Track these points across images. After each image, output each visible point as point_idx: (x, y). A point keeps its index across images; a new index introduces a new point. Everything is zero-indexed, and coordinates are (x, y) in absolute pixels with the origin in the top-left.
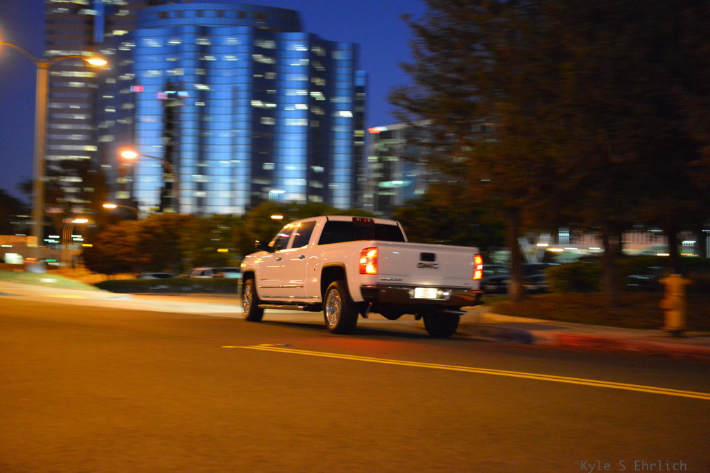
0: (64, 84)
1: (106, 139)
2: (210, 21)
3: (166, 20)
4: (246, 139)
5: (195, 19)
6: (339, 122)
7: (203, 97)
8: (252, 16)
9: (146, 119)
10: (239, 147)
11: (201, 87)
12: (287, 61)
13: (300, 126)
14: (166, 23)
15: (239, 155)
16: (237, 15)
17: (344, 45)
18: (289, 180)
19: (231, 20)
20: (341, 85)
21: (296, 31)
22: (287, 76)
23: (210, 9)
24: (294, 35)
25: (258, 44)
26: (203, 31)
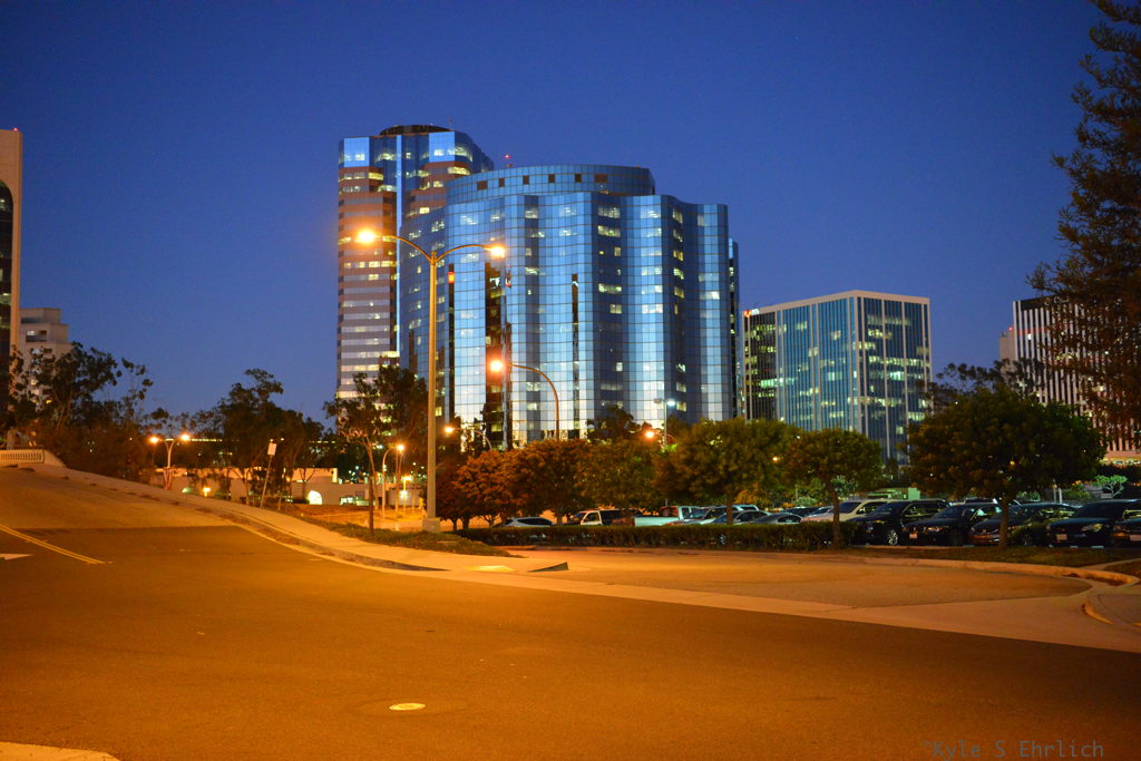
2: (539, 188)
3: (485, 191)
4: (591, 334)
5: (520, 188)
6: (709, 305)
7: (533, 282)
8: (592, 178)
9: (463, 315)
10: (582, 345)
11: (532, 271)
12: (636, 232)
13: (657, 314)
14: (485, 195)
15: (582, 355)
16: (572, 178)
17: (707, 209)
18: (645, 384)
19: (565, 186)
20: (708, 259)
21: (645, 193)
22: (636, 250)
23: (538, 174)
24: (643, 199)
25: (602, 212)
26: (532, 202)
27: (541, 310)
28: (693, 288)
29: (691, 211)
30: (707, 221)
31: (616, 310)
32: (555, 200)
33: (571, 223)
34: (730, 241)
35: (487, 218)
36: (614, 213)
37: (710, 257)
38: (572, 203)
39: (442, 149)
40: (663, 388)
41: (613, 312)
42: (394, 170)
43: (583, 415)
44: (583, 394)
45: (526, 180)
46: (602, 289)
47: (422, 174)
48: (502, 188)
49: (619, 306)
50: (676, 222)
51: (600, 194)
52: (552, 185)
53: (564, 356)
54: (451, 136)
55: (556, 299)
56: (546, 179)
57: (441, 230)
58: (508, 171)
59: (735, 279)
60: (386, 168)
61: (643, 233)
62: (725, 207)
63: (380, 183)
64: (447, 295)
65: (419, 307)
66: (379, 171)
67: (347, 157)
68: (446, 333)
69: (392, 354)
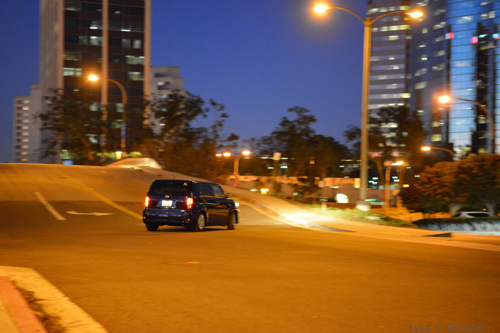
0: (385, 39)
1: (421, 86)
9: (458, 64)
64: (446, 50)
65: (424, 59)
68: (444, 78)
69: (406, 96)
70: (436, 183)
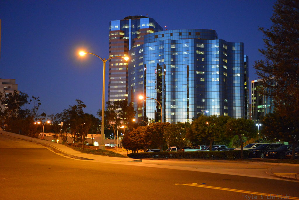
0: (117, 69)
2: (176, 37)
3: (157, 38)
4: (193, 89)
5: (169, 37)
6: (236, 78)
7: (173, 70)
8: (195, 34)
9: (149, 82)
10: (190, 92)
11: (173, 66)
12: (210, 52)
13: (217, 81)
14: (157, 40)
15: (190, 96)
16: (188, 34)
17: (236, 44)
18: (213, 106)
19: (185, 37)
20: (236, 62)
21: (214, 39)
22: (210, 59)
23: (176, 33)
24: (213, 41)
25: (198, 46)
26: (173, 42)
27: (176, 80)
28: (231, 72)
29: (230, 45)
30: (236, 49)
31: (203, 80)
32: (181, 41)
33: (187, 49)
34: (245, 56)
35: (158, 48)
36: (202, 46)
37: (237, 61)
38: (187, 43)
39: (144, 24)
40: (219, 108)
41: (201, 81)
42: (128, 31)
43: (190, 117)
44: (190, 110)
45: (171, 35)
46: (197, 72)
47: (138, 33)
48: (163, 38)
49: (204, 79)
50: (224, 49)
51: (197, 39)
52: (181, 36)
53: (184, 96)
54: (148, 19)
55: (181, 76)
56: (178, 34)
57: (142, 53)
58: (165, 31)
59: (247, 69)
60: (125, 31)
61: (212, 53)
62: (243, 43)
63: (123, 36)
64: (144, 75)
65: (134, 79)
66: (123, 32)
67: (112, 27)
68: (144, 88)
69: (127, 95)
70: (138, 136)
